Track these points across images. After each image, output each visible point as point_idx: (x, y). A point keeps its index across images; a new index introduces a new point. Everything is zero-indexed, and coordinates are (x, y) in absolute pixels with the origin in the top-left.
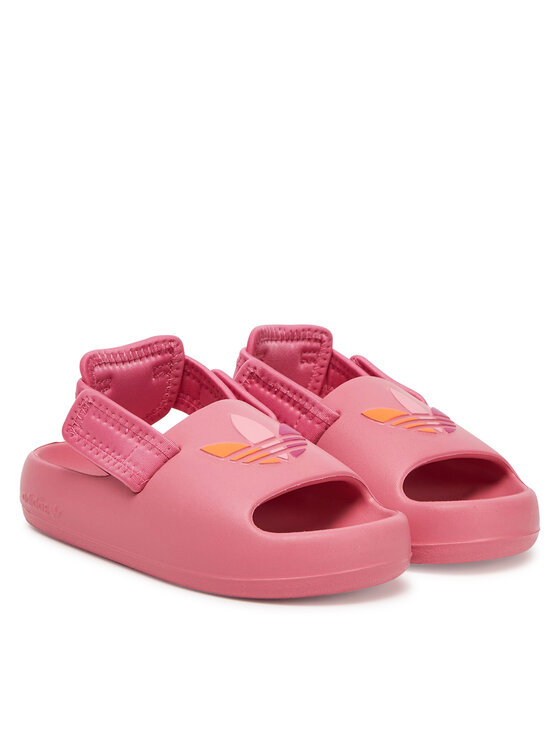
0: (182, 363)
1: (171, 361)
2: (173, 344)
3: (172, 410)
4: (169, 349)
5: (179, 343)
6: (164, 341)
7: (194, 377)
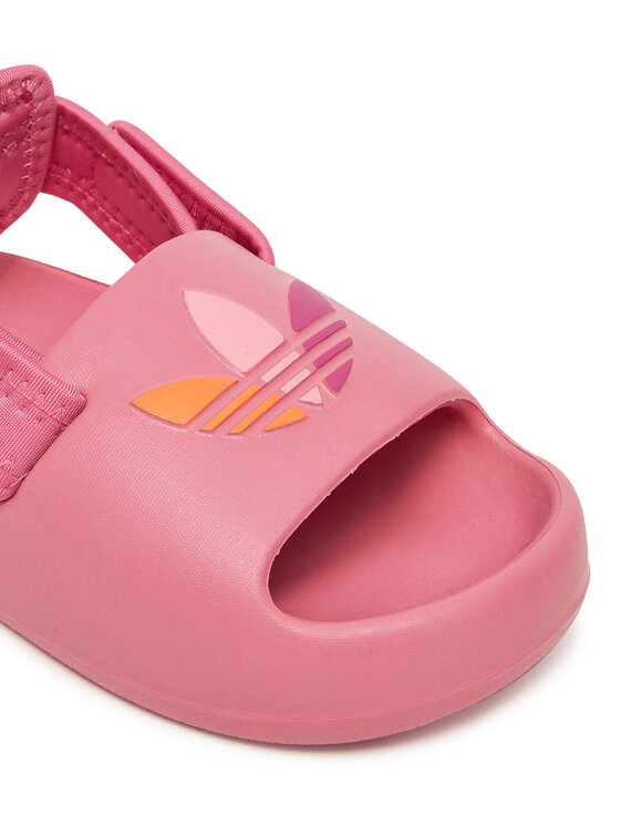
0: (51, 116)
1: (27, 116)
2: (30, 86)
3: (41, 196)
4: (23, 97)
5: (42, 79)
6: (11, 84)
7: (79, 139)
